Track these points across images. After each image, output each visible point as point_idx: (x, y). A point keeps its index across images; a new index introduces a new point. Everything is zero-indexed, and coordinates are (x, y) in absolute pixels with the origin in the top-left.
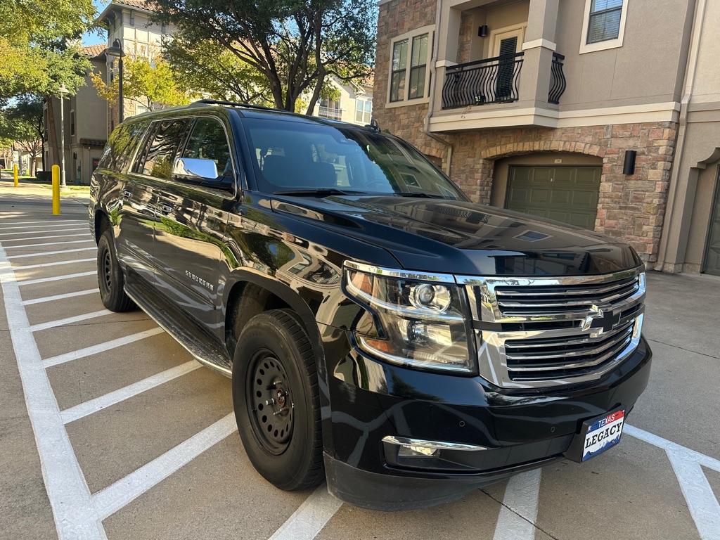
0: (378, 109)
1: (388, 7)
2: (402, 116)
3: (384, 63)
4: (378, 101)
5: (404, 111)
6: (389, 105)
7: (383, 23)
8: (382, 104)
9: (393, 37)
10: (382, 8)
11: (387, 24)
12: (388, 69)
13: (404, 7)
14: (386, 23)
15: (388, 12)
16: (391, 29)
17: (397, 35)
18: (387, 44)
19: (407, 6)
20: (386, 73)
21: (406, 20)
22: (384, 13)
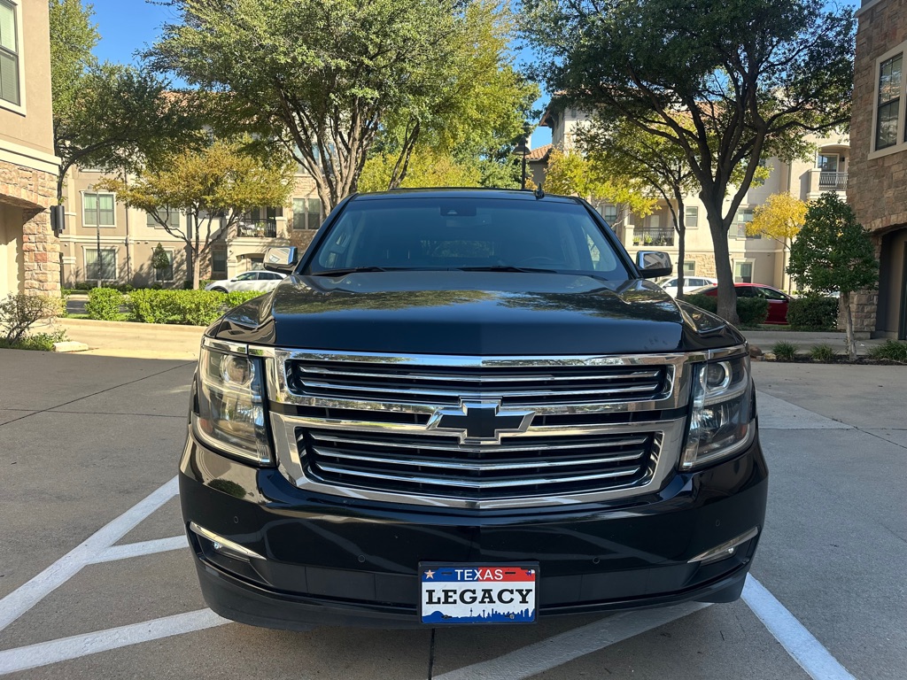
0: (857, 163)
1: (872, 14)
2: (894, 168)
3: (867, 96)
4: (858, 151)
5: (896, 159)
6: (873, 155)
7: (864, 40)
8: (863, 155)
9: (879, 55)
10: (863, 18)
11: (870, 39)
12: (871, 104)
13: (896, 7)
14: (868, 39)
15: (871, 22)
16: (875, 44)
17: (885, 51)
18: (869, 67)
19: (900, 5)
20: (869, 109)
21: (898, 26)
22: (866, 25)
